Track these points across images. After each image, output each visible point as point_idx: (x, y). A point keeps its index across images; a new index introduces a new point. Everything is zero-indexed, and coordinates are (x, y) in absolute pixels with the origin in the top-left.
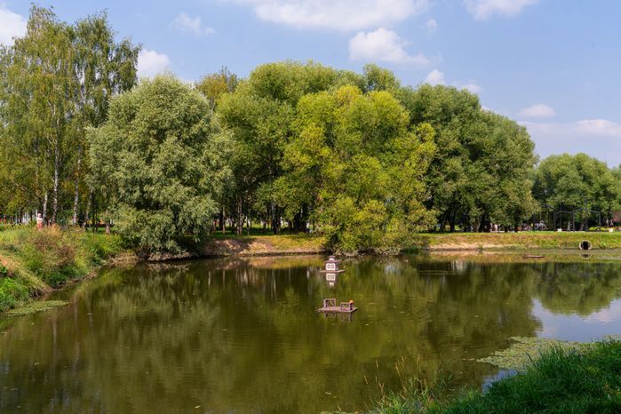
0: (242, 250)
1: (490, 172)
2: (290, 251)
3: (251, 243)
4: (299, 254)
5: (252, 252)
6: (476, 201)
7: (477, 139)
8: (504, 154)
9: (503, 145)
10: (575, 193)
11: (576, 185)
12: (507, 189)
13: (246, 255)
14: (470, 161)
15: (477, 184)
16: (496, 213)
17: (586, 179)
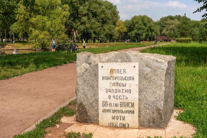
0: (1, 48)
1: (99, 22)
2: (20, 49)
3: (5, 46)
4: (24, 49)
5: (5, 49)
6: (94, 32)
7: (95, 10)
8: (103, 16)
9: (104, 12)
10: (141, 29)
11: (141, 27)
12: (105, 28)
13: (3, 50)
14: (92, 18)
15: (94, 26)
16: (101, 36)
17: (145, 24)
